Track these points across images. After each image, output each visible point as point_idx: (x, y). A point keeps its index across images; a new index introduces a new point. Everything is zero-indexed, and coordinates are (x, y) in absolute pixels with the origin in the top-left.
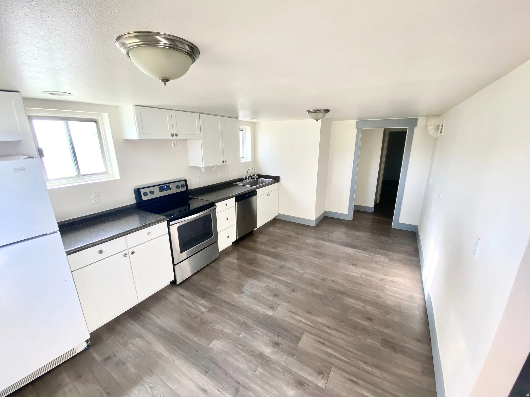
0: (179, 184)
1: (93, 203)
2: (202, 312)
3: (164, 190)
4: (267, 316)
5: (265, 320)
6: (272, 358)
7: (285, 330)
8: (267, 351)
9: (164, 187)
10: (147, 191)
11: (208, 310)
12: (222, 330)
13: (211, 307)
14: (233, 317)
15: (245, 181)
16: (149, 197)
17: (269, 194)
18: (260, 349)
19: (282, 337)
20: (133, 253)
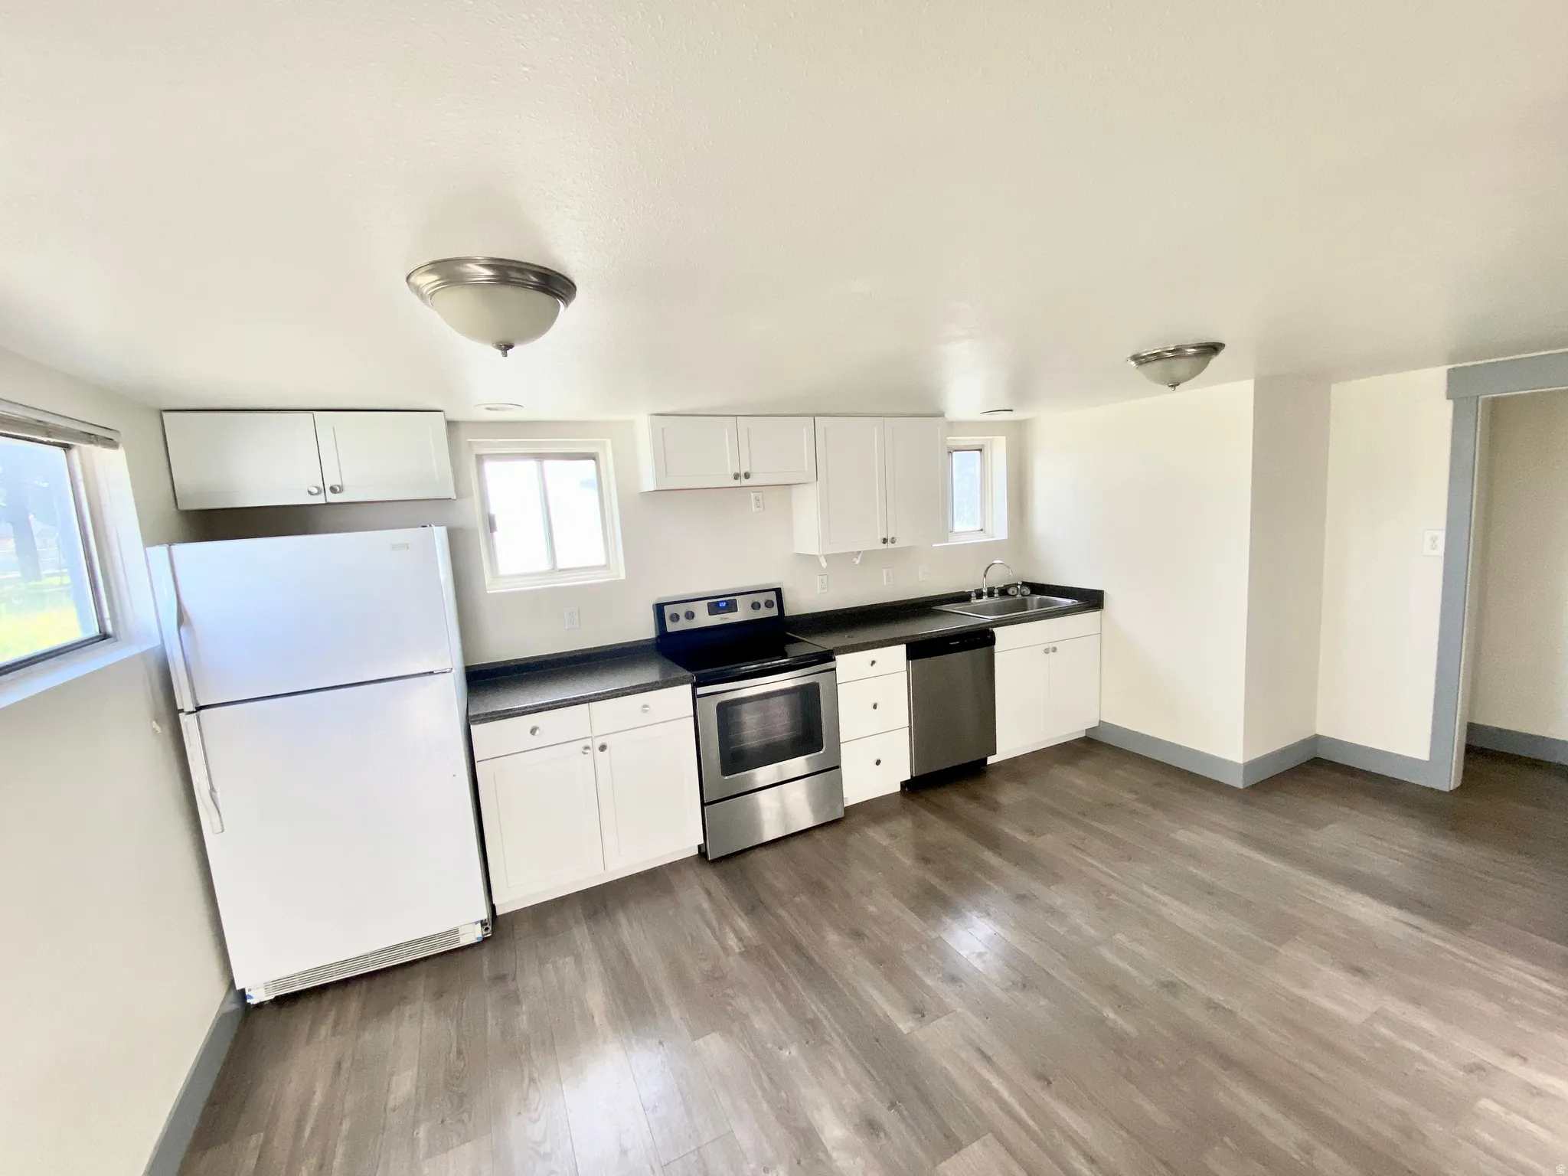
0: (761, 598)
1: (567, 628)
2: (726, 950)
3: (720, 612)
4: (889, 1028)
5: (877, 1040)
6: (836, 1161)
7: (925, 1098)
8: (834, 1131)
9: (721, 603)
10: (681, 610)
11: (743, 949)
12: (747, 1016)
13: (756, 943)
14: (793, 994)
15: (974, 601)
16: (683, 625)
17: (1051, 646)
18: (816, 1115)
19: (901, 1114)
20: (603, 748)
